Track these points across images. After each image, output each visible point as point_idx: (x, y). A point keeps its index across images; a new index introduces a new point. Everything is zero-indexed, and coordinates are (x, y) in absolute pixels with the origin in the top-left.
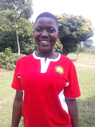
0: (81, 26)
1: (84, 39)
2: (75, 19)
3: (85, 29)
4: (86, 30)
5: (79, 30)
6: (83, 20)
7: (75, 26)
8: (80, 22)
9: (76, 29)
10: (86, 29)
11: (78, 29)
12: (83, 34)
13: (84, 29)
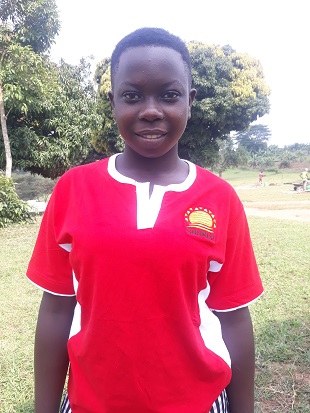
0: (230, 80)
1: (238, 121)
2: (209, 55)
3: (243, 89)
4: (246, 93)
5: (221, 94)
6: (234, 61)
7: (207, 79)
8: (224, 68)
9: (212, 88)
10: (245, 91)
11: (219, 89)
12: (237, 106)
13: (238, 90)
